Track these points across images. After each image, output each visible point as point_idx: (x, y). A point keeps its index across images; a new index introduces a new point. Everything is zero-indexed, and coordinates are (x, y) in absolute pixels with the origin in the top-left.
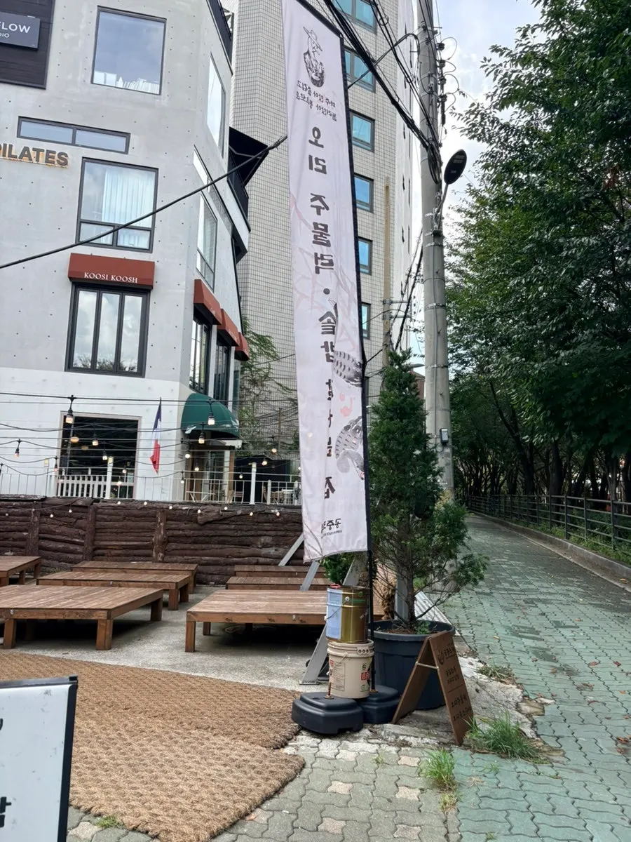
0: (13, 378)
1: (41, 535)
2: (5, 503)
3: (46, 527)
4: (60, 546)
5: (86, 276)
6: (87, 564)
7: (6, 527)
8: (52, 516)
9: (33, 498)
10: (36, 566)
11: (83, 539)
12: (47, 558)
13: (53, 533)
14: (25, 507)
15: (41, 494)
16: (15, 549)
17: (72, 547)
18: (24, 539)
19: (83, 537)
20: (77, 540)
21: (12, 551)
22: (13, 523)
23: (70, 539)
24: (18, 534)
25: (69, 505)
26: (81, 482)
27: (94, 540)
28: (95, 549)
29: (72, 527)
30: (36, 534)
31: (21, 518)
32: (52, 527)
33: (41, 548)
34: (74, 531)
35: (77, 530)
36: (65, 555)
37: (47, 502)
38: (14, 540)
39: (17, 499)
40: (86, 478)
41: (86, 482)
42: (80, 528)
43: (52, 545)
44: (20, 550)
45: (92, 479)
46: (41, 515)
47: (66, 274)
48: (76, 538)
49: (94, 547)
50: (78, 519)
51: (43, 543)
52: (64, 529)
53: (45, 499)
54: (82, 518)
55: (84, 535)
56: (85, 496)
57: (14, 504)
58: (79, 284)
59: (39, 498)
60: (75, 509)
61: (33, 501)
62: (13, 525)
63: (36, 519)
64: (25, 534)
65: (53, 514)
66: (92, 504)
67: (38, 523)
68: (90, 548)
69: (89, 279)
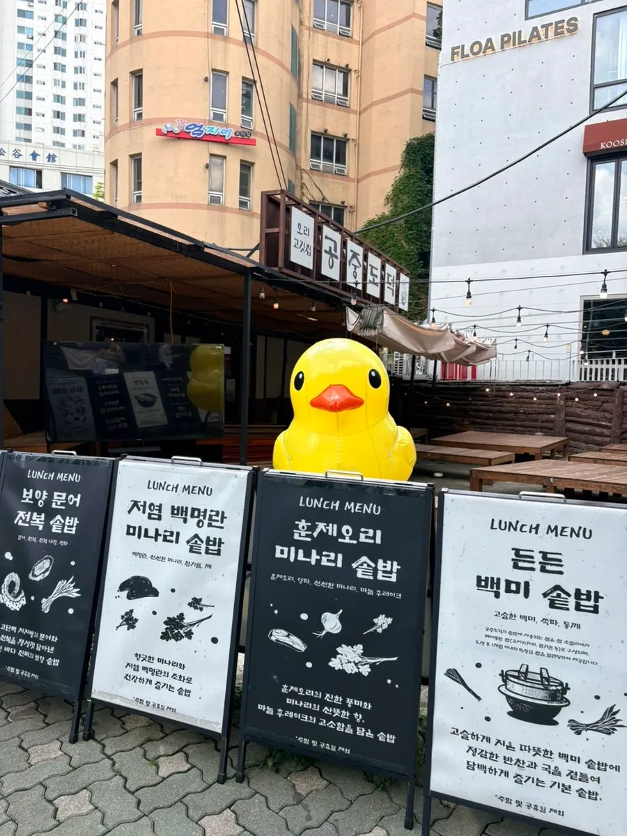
1: (568, 418)
2: (533, 388)
3: (572, 410)
4: (587, 428)
5: (602, 146)
6: (616, 446)
7: (534, 409)
8: (577, 400)
9: (557, 383)
10: (565, 446)
11: (611, 422)
12: (574, 439)
13: (580, 416)
14: (551, 391)
15: (565, 379)
16: (544, 430)
17: (598, 430)
18: (552, 421)
19: (610, 420)
20: (604, 423)
21: (541, 432)
22: (541, 406)
23: (596, 422)
24: (545, 417)
25: (592, 389)
26: (605, 366)
27: (622, 424)
28: (623, 433)
29: (597, 410)
30: (563, 417)
31: (548, 401)
32: (578, 411)
33: (568, 430)
34: (600, 414)
35: (603, 413)
36: (592, 437)
37: (571, 386)
38: (543, 422)
39: (543, 384)
40: (611, 362)
41: (610, 366)
42: (607, 411)
43: (579, 427)
44: (548, 431)
45: (617, 362)
46: (566, 399)
47: (582, 151)
48: (603, 421)
49: (622, 430)
50: (603, 402)
51: (570, 425)
52: (589, 412)
53: (569, 384)
54: (607, 402)
55: (611, 419)
56: (610, 379)
57: (541, 388)
58: (595, 157)
59: (564, 382)
60: (600, 393)
61: (557, 385)
62: (541, 408)
63: (562, 402)
64: (552, 416)
65: (578, 397)
66: (618, 387)
67: (564, 407)
68: (618, 431)
69: (607, 149)
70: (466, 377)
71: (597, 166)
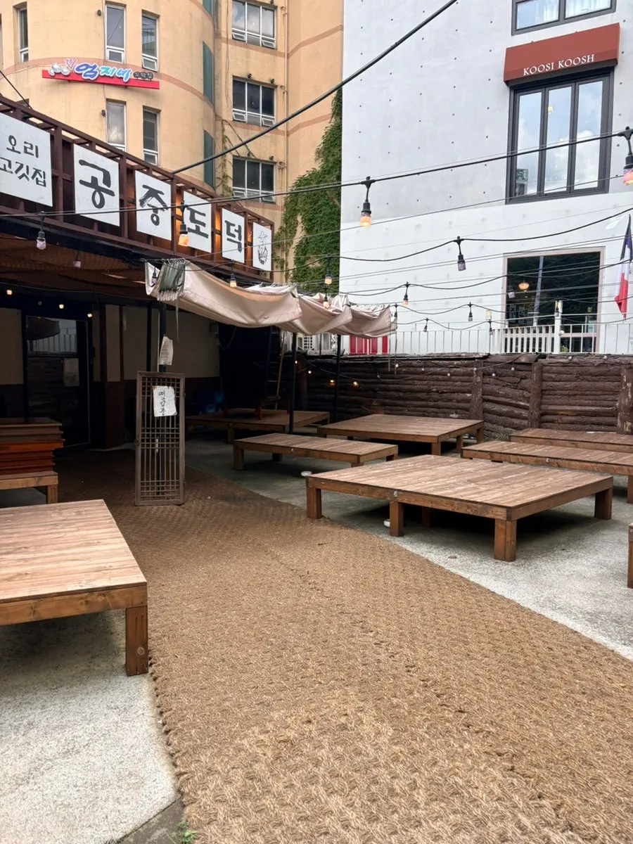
0: (450, 222)
1: (485, 397)
2: (446, 362)
3: (489, 387)
4: (505, 409)
5: (525, 73)
6: (530, 433)
7: (449, 387)
8: (494, 375)
9: (474, 356)
10: (478, 430)
11: (528, 402)
12: (491, 422)
13: (497, 395)
14: (466, 366)
15: (483, 351)
16: (459, 410)
17: (516, 411)
18: (468, 401)
19: (528, 399)
20: (522, 403)
21: (456, 413)
22: (456, 383)
23: (514, 402)
24: (461, 396)
25: (510, 363)
26: (525, 335)
27: (541, 404)
28: (542, 415)
29: (516, 388)
30: (480, 395)
31: (463, 378)
32: (495, 388)
33: (485, 411)
34: (518, 392)
35: (521, 391)
36: (509, 420)
37: (489, 360)
38: (458, 401)
39: (458, 358)
40: (531, 331)
41: (531, 335)
42: (524, 389)
43: (496, 408)
44: (464, 413)
45: (538, 331)
46: (484, 375)
47: (502, 79)
48: (521, 401)
49: (541, 412)
50: (522, 379)
51: (488, 406)
52: (508, 390)
53: (489, 356)
54: (525, 378)
55: (529, 398)
56: (531, 351)
57: (456, 362)
58: (518, 86)
59: (481, 355)
60: (518, 367)
61: (474, 359)
62: (456, 386)
63: (479, 379)
64: (468, 395)
65: (495, 373)
66: (536, 361)
67: (481, 384)
68: (536, 413)
69: (530, 76)
70: (376, 352)
71: (521, 97)
